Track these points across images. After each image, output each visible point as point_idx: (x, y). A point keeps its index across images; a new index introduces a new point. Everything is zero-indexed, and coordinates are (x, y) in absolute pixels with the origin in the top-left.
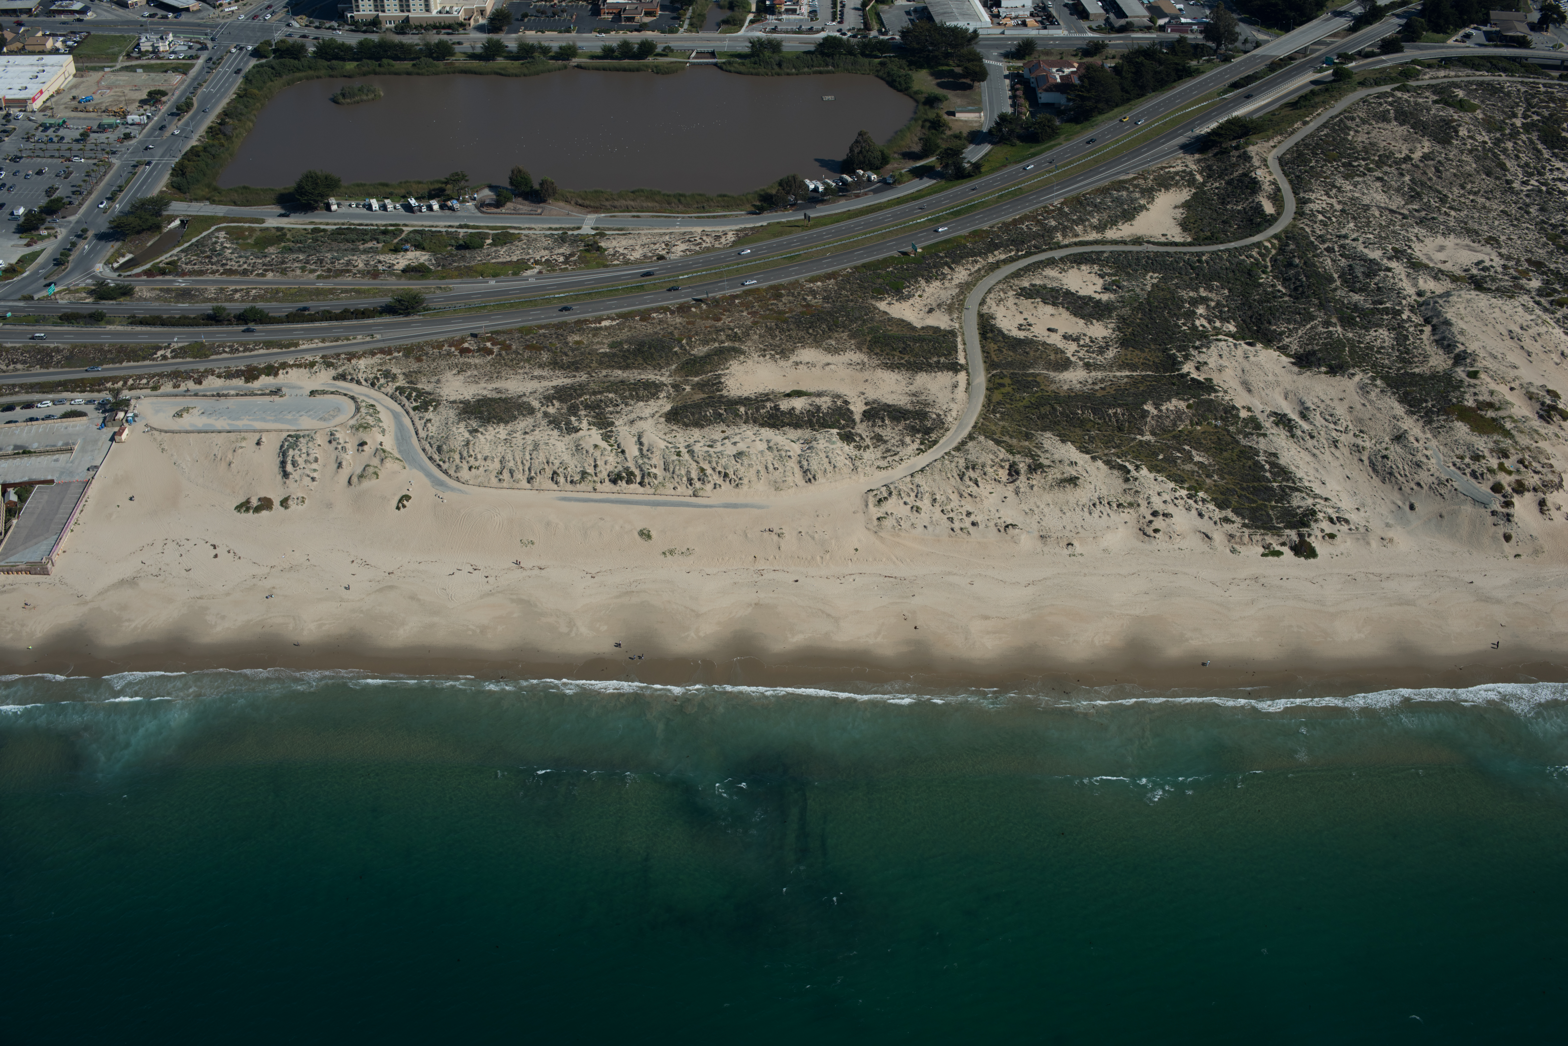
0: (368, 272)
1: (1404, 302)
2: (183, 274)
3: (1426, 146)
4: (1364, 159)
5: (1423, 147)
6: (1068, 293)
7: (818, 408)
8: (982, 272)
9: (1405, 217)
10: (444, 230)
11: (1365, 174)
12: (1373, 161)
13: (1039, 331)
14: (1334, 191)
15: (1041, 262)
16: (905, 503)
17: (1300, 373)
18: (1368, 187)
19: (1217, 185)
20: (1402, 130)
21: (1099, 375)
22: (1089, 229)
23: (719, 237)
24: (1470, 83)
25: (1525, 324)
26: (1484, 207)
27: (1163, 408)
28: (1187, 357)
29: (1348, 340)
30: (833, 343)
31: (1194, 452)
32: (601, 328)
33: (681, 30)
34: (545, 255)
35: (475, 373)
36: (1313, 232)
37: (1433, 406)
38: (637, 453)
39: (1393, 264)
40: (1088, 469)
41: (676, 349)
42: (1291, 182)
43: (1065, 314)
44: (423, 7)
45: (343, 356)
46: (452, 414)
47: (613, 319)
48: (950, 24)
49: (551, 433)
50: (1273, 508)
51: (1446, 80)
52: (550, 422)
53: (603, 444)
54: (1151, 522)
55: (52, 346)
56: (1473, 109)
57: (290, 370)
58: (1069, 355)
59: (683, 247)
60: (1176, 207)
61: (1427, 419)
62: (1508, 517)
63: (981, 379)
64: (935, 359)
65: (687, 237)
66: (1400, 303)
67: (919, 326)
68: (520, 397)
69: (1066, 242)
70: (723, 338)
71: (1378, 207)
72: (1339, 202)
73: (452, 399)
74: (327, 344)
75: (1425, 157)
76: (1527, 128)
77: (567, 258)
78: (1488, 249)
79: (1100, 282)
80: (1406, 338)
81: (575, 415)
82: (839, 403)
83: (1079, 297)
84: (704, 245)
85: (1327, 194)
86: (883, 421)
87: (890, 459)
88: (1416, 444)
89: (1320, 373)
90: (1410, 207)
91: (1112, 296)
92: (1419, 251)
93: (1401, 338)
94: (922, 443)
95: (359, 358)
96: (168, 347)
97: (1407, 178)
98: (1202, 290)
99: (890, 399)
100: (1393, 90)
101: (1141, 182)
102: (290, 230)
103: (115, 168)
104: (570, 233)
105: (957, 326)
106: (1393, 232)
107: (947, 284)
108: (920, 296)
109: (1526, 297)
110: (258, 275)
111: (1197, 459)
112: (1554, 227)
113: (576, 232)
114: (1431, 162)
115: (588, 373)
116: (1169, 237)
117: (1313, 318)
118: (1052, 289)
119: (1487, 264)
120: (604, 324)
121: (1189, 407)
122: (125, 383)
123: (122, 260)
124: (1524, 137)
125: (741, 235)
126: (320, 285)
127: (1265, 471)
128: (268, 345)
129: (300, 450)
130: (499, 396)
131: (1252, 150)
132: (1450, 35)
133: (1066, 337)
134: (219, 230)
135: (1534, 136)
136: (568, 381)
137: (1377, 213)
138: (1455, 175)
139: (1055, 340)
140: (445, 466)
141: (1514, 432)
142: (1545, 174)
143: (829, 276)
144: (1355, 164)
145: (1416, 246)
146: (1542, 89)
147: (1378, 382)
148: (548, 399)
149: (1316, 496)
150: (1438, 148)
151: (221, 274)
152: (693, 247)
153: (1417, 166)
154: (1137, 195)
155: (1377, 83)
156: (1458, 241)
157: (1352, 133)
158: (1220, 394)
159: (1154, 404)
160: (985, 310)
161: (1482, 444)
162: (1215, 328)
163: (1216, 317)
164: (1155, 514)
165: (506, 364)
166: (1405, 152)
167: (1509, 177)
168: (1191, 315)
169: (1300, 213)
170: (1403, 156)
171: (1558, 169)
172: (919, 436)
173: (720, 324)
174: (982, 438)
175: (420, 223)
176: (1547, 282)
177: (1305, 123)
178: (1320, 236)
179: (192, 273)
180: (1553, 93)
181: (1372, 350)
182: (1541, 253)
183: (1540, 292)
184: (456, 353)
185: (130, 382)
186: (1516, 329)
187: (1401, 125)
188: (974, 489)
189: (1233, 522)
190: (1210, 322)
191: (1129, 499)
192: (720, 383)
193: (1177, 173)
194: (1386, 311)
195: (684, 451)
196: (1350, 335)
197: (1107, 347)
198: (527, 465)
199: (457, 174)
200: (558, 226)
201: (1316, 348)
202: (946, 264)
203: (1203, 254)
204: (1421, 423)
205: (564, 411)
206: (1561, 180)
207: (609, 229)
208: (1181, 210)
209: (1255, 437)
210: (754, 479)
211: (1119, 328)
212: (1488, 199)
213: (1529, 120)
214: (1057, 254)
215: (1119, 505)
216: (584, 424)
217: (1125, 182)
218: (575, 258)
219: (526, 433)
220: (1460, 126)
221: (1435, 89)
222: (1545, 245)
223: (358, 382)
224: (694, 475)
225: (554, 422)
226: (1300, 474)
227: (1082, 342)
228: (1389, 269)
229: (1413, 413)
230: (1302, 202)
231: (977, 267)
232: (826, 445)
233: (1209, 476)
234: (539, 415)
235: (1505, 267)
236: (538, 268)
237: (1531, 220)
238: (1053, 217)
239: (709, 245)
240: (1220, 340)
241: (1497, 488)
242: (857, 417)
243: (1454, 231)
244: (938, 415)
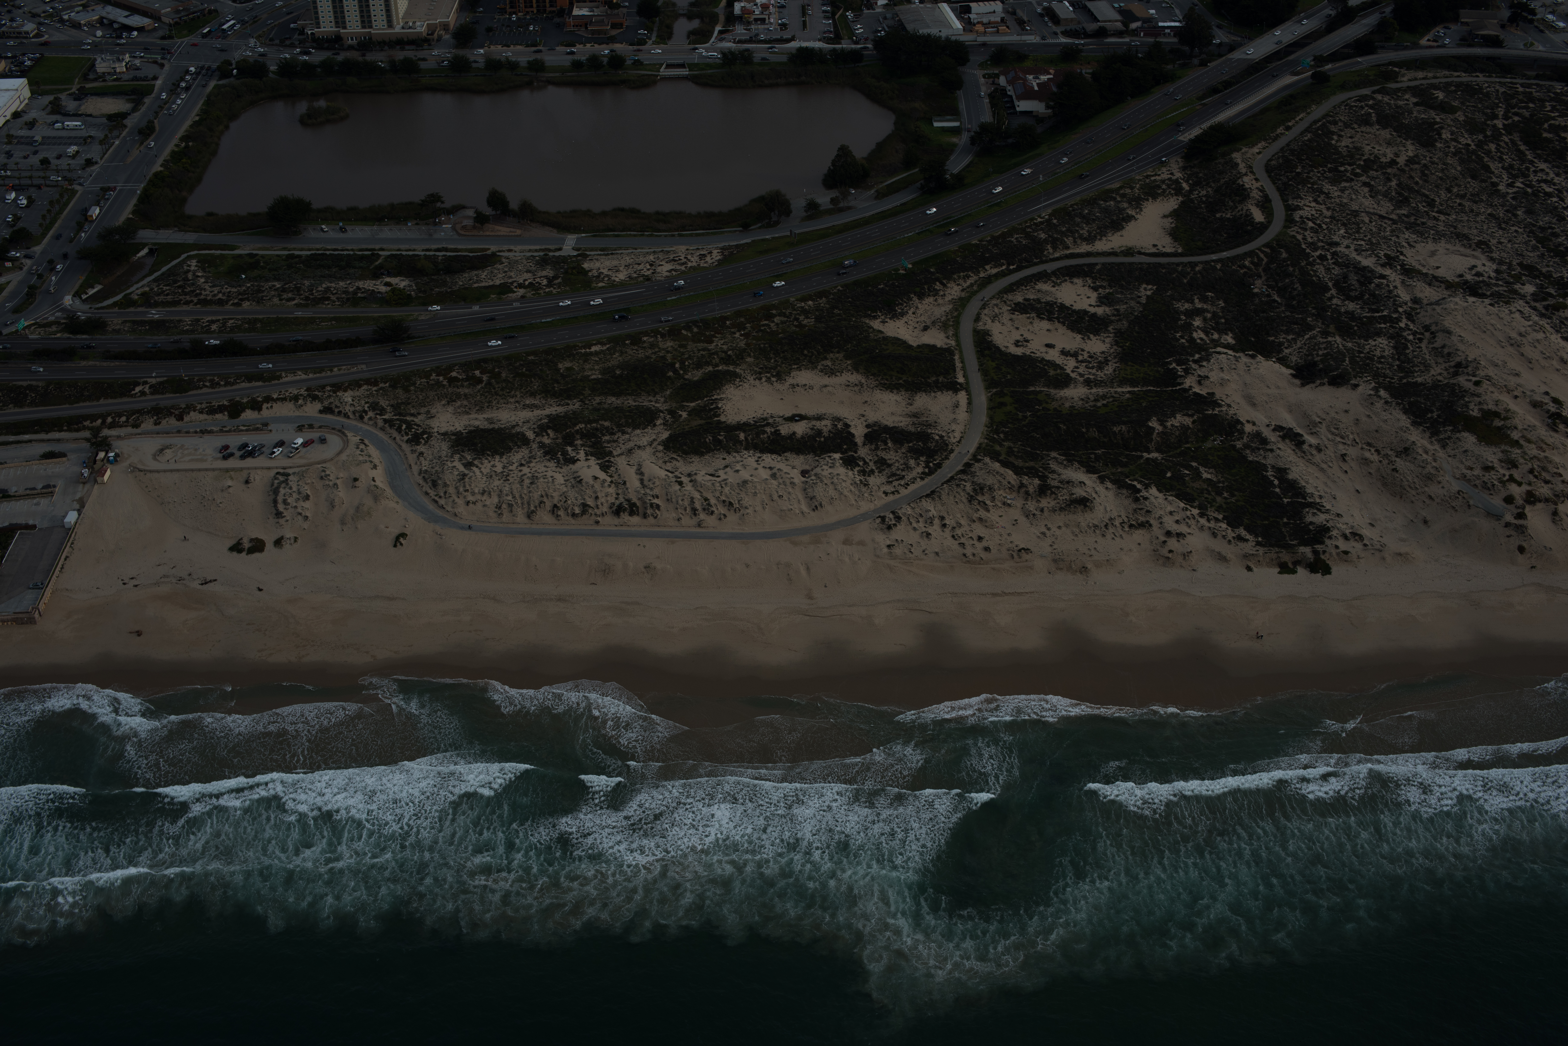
0: (348, 299)
1: (1400, 310)
2: (156, 305)
3: (1410, 149)
4: (1350, 165)
5: (1407, 150)
6: (1062, 307)
7: (819, 433)
8: (975, 288)
9: (1394, 222)
10: (423, 253)
11: (1352, 180)
12: (1359, 166)
13: (1036, 347)
14: (1322, 197)
15: (1033, 276)
16: (915, 529)
17: (1303, 385)
18: (1356, 192)
19: (1204, 192)
20: (1386, 134)
21: (1101, 391)
22: (1079, 241)
23: (704, 255)
24: (1448, 84)
25: (1523, 330)
26: (1472, 211)
27: (1169, 424)
28: (1187, 371)
29: (1348, 350)
30: (829, 363)
31: (1202, 469)
32: (591, 354)
33: (650, 42)
34: (527, 278)
35: (465, 403)
36: (1304, 239)
37: (1439, 416)
38: (637, 484)
39: (1387, 272)
40: (1097, 489)
41: (671, 374)
42: (1278, 189)
43: (1062, 329)
44: (385, 23)
45: (329, 388)
46: (444, 448)
47: (602, 344)
48: (923, 31)
49: (548, 464)
50: (1285, 524)
51: (1424, 82)
52: (546, 453)
53: (602, 475)
54: (1165, 542)
55: (25, 384)
56: (1452, 110)
57: (274, 405)
58: (1068, 371)
59: (669, 267)
60: (1165, 216)
61: (1434, 430)
62: (1521, 530)
63: (982, 398)
64: (934, 379)
65: (671, 257)
66: (1396, 311)
67: (915, 345)
68: (513, 427)
69: (1057, 255)
70: (717, 360)
71: (1368, 213)
72: (1328, 209)
73: (443, 430)
74: (311, 376)
75: (1410, 161)
76: (1509, 129)
77: (550, 281)
78: (1478, 253)
79: (1094, 295)
80: (1407, 348)
81: (571, 444)
82: (839, 426)
83: (1074, 311)
84: (690, 264)
85: (1315, 201)
86: (886, 444)
87: (896, 483)
88: (1425, 456)
89: (1322, 384)
90: (1398, 212)
91: (1107, 309)
92: (1412, 257)
93: (1400, 347)
94: (927, 466)
95: (345, 391)
96: (145, 383)
97: (1394, 183)
98: (1197, 301)
99: (890, 422)
100: (1374, 92)
101: (1128, 191)
102: (263, 256)
103: (78, 195)
104: (551, 254)
105: (953, 343)
106: (1385, 238)
107: (940, 301)
108: (914, 313)
109: (1521, 302)
110: (233, 304)
111: (1205, 475)
112: (1543, 229)
113: (557, 254)
114: (1416, 166)
115: (581, 401)
116: (1160, 247)
117: (1310, 328)
118: (1047, 303)
119: (1480, 269)
120: (594, 349)
121: (1194, 422)
122: (104, 422)
123: (91, 292)
124: (1506, 139)
125: (726, 253)
126: (299, 314)
127: (1275, 486)
128: (250, 378)
129: (291, 488)
130: (491, 426)
131: (1237, 156)
132: (1422, 35)
133: (1064, 353)
134: (190, 258)
135: (1516, 137)
136: (560, 410)
137: (1367, 220)
138: (1441, 178)
139: (1053, 355)
140: (442, 502)
141: (1522, 442)
142: (1529, 176)
143: (821, 294)
144: (1342, 169)
145: (1408, 252)
146: (1521, 89)
147: (1382, 393)
148: (541, 430)
149: (1328, 511)
150: (1422, 151)
151: (196, 304)
152: (678, 267)
153: (1403, 171)
154: (1125, 205)
155: (1357, 86)
156: (1449, 246)
157: (1335, 137)
158: (1224, 409)
159: (1159, 420)
160: (980, 326)
161: (1491, 455)
162: (1213, 341)
163: (1213, 329)
164: (1168, 534)
165: (496, 394)
166: (1390, 155)
167: (1495, 180)
168: (1188, 328)
169: (1289, 221)
170: (1388, 160)
171: (1542, 170)
172: (923, 459)
173: (712, 346)
174: (987, 460)
175: (396, 247)
176: (1541, 287)
177: (1288, 128)
178: (1312, 243)
179: (164, 304)
180: (1531, 93)
181: (1372, 359)
182: (1532, 257)
183: (1536, 297)
184: (445, 383)
185: (109, 420)
186: (1514, 335)
187: (1384, 128)
188: (982, 513)
189: (1247, 540)
190: (1207, 333)
191: (1142, 519)
192: (717, 408)
193: (1163, 181)
194: (1384, 319)
195: (685, 479)
196: (1350, 345)
197: (1106, 362)
198: (526, 498)
199: (432, 195)
200: (538, 247)
201: (1317, 359)
202: (937, 279)
203: (1196, 264)
204: (1428, 434)
205: (560, 441)
206: (1545, 181)
207: (592, 250)
208: (1170, 220)
209: (1262, 452)
210: (759, 508)
211: (1117, 343)
212: (1475, 202)
213: (1510, 121)
214: (1050, 267)
215: (1131, 526)
216: (582, 455)
217: (1111, 191)
218: (559, 280)
219: (522, 465)
220: (1442, 128)
221: (1415, 91)
222: (1535, 248)
223: (346, 416)
224: (698, 505)
225: (550, 452)
226: (1310, 489)
227: (1080, 358)
228: (1383, 277)
229: (1420, 424)
230: (1290, 209)
231: (969, 282)
232: (830, 470)
233: (1219, 494)
234: (535, 446)
235: (1497, 271)
236: (521, 291)
237: (1519, 223)
238: (1042, 229)
239: (694, 264)
240: (1219, 353)
241: (1509, 500)
242: (859, 440)
243: (1444, 235)
244: (941, 437)
